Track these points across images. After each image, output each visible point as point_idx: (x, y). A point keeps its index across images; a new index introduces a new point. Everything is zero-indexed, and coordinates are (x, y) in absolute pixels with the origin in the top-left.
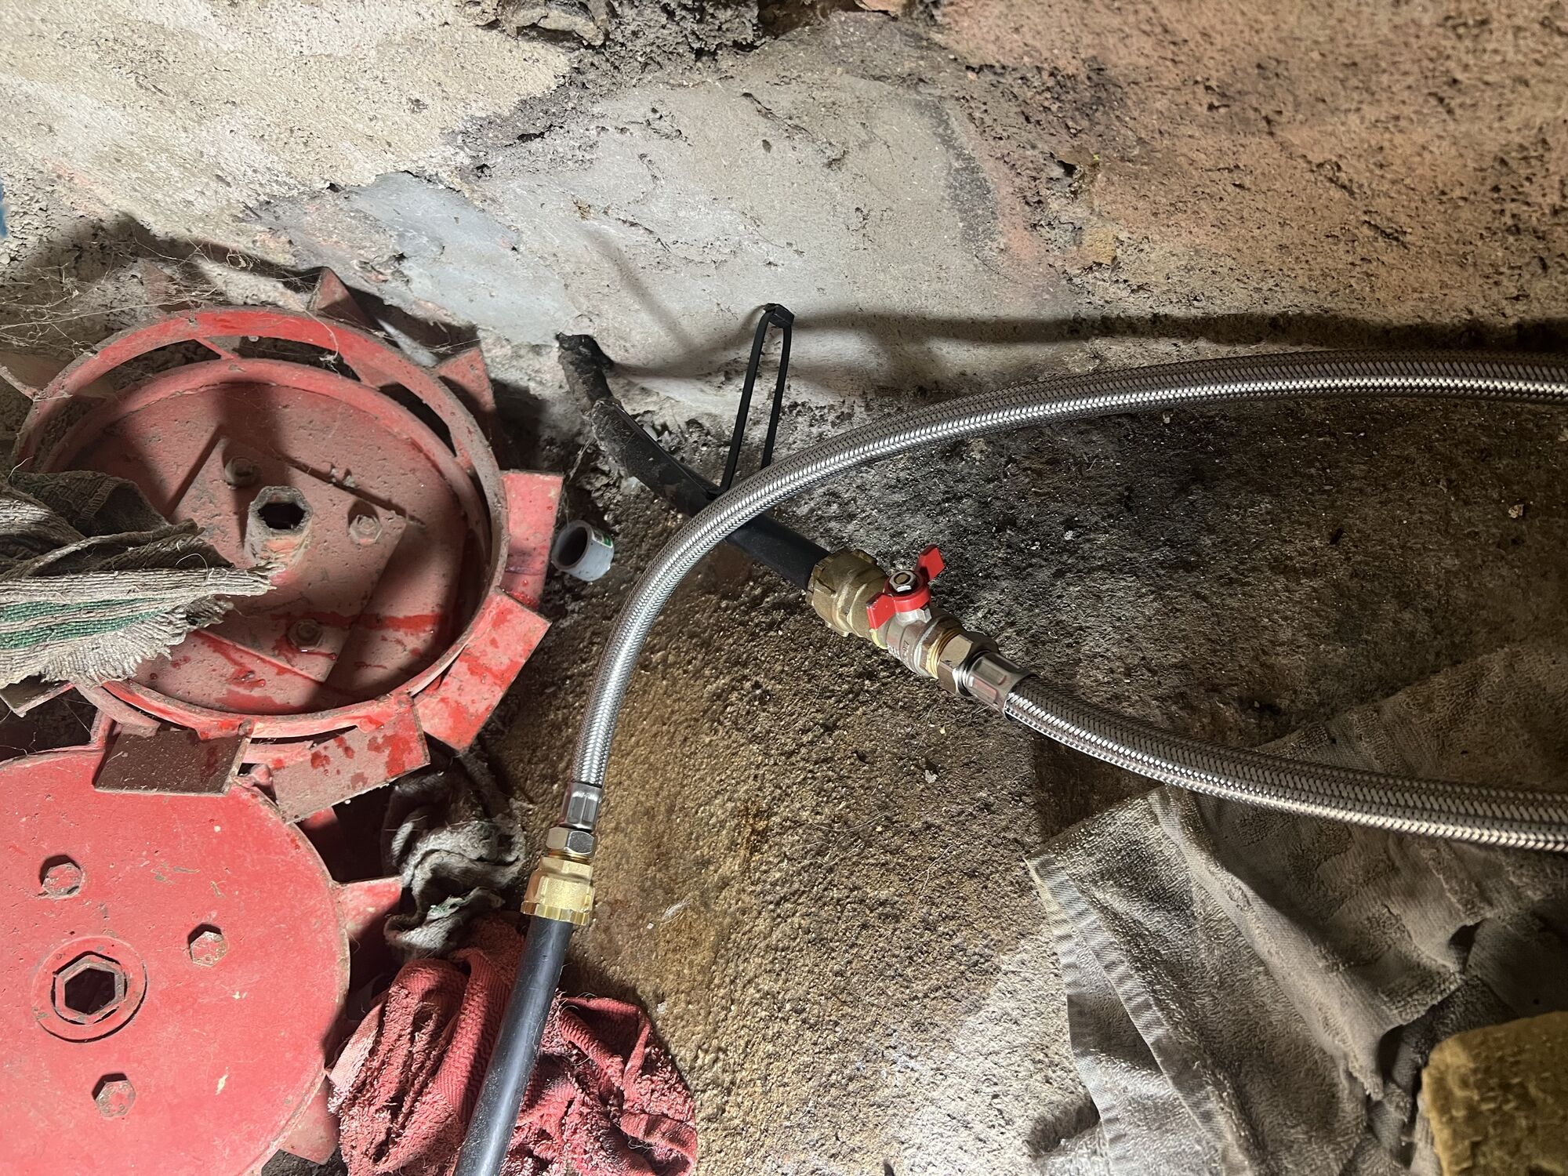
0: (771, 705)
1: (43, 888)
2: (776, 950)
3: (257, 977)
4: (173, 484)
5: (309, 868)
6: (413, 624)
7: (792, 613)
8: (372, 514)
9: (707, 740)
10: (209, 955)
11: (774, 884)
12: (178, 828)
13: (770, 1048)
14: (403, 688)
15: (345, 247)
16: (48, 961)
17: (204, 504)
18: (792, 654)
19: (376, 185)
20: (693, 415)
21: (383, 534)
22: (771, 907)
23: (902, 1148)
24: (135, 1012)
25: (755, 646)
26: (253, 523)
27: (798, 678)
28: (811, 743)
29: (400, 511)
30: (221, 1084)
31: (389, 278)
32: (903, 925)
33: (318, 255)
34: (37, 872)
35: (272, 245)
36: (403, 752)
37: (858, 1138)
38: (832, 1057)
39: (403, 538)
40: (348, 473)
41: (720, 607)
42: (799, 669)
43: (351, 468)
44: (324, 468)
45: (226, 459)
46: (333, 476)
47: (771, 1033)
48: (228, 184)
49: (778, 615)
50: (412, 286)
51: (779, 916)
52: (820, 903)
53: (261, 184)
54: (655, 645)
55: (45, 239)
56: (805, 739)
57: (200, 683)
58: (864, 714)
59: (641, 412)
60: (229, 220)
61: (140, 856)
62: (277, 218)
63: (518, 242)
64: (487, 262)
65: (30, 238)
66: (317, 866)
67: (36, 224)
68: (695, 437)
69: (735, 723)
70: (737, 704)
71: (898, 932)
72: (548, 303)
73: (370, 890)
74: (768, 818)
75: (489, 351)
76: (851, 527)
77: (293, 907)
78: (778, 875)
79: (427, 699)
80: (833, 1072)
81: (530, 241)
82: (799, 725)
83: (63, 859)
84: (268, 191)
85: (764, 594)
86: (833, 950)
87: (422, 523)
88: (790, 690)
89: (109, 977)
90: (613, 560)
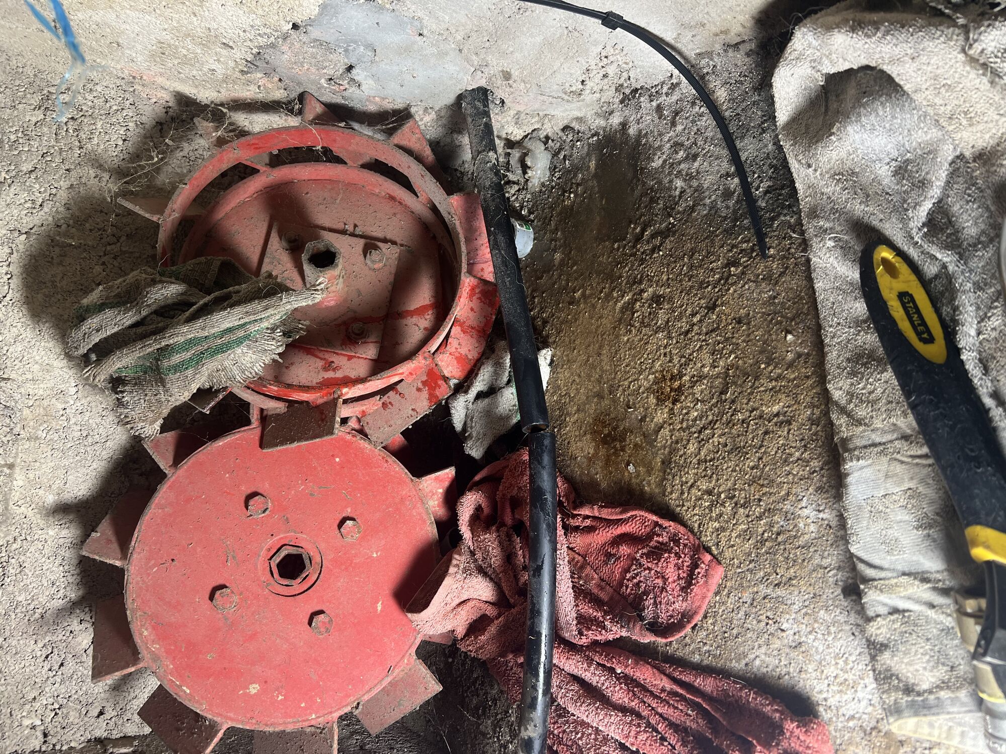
0: (665, 304)
1: (249, 513)
2: (706, 462)
3: (383, 542)
4: (255, 259)
5: (396, 473)
6: (420, 311)
7: (666, 238)
8: (376, 248)
9: (626, 339)
10: (352, 534)
11: (695, 420)
12: (315, 463)
13: (716, 525)
14: (425, 349)
15: (314, 71)
16: (264, 554)
17: (275, 266)
18: (673, 265)
19: (320, 14)
20: (566, 122)
21: (387, 259)
22: (696, 435)
23: (826, 571)
24: (320, 574)
25: (645, 268)
26: (308, 269)
27: (681, 281)
28: (700, 321)
29: (394, 243)
30: (379, 608)
31: (347, 86)
32: (794, 426)
33: (299, 84)
34: (243, 504)
35: (270, 86)
36: (435, 388)
37: (792, 571)
38: (762, 522)
39: (399, 259)
40: (355, 226)
41: (614, 249)
42: (680, 274)
43: (356, 222)
44: (340, 226)
45: (281, 235)
46: (347, 230)
47: (714, 515)
48: (231, 48)
49: (657, 241)
50: (363, 87)
51: (703, 440)
52: (730, 425)
53: (250, 40)
54: (575, 287)
55: (139, 123)
56: (695, 320)
57: (304, 376)
58: (735, 291)
59: (530, 131)
60: (238, 75)
61: (298, 484)
62: (267, 63)
63: (422, 28)
64: (405, 51)
65: (130, 124)
66: (401, 470)
67: (131, 114)
68: (570, 137)
69: (643, 322)
70: (641, 310)
71: (792, 431)
72: (452, 68)
73: (436, 478)
74: (680, 378)
75: (422, 120)
76: (696, 164)
77: (394, 497)
78: (696, 414)
79: (441, 356)
80: (764, 531)
81: (430, 24)
82: (688, 312)
83: (254, 494)
84: (256, 44)
85: (643, 230)
86: (747, 453)
87: (409, 247)
88: (677, 290)
89: (299, 557)
90: (534, 239)
